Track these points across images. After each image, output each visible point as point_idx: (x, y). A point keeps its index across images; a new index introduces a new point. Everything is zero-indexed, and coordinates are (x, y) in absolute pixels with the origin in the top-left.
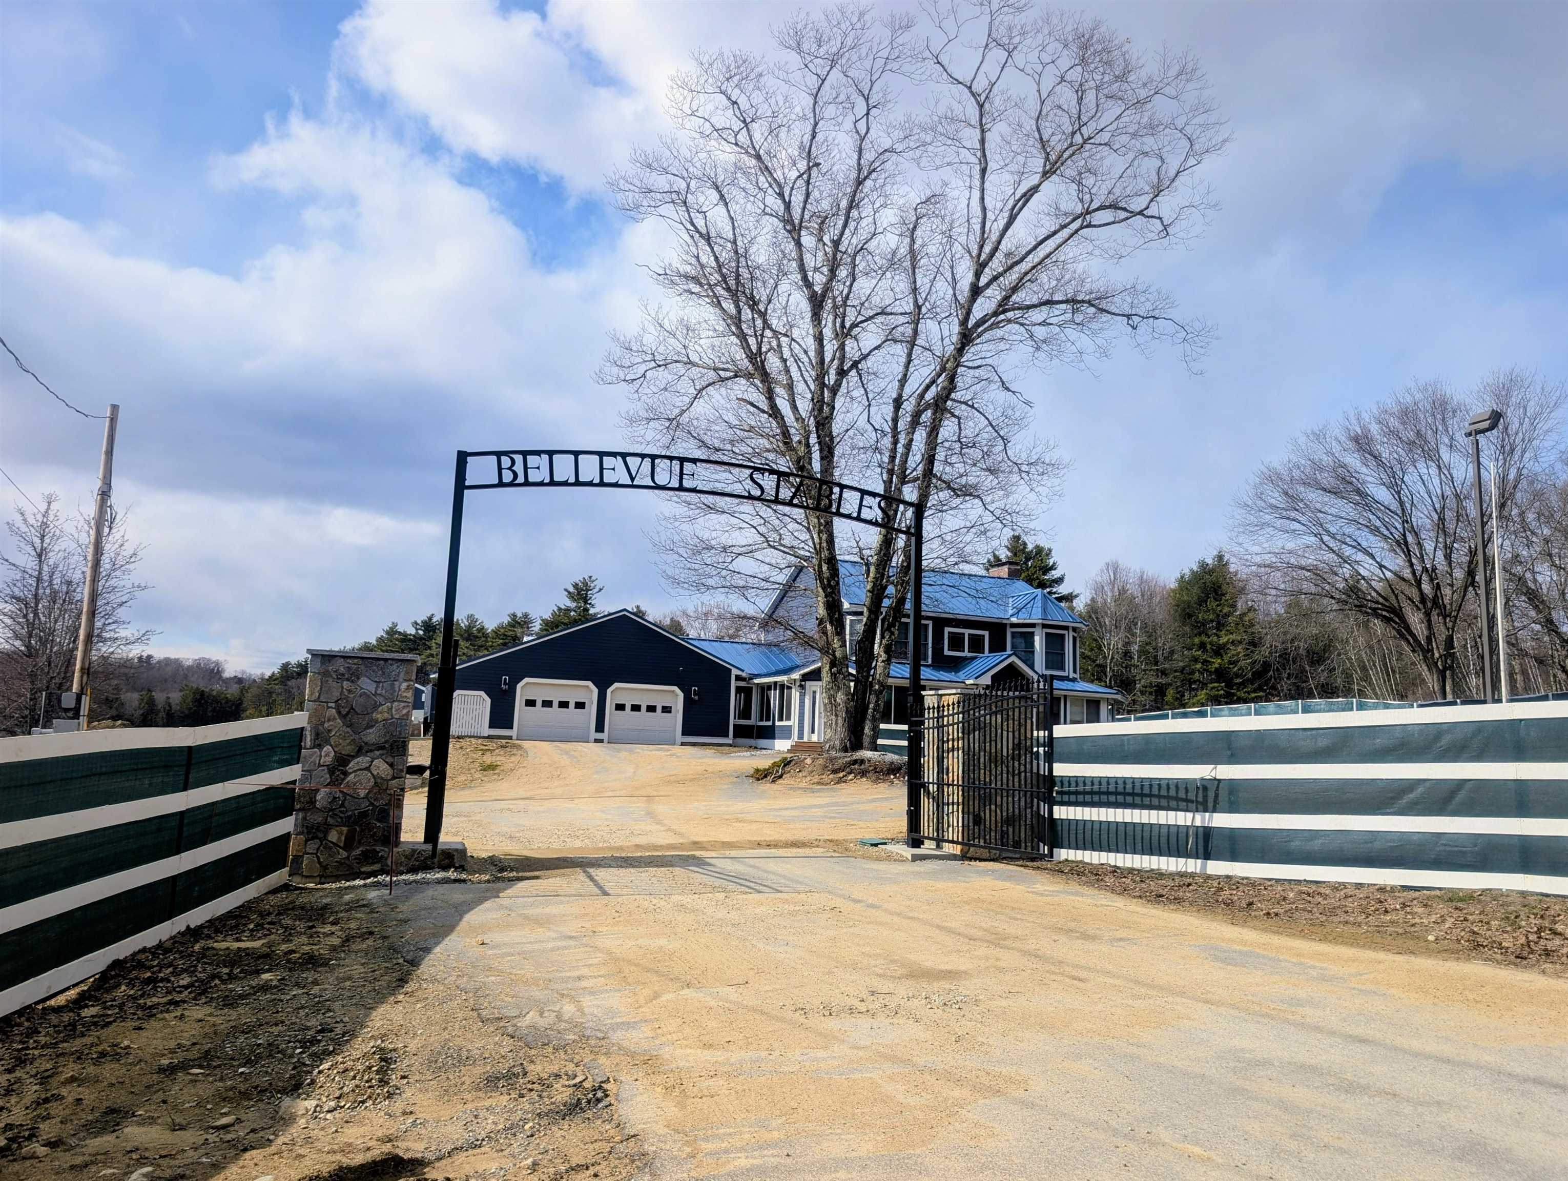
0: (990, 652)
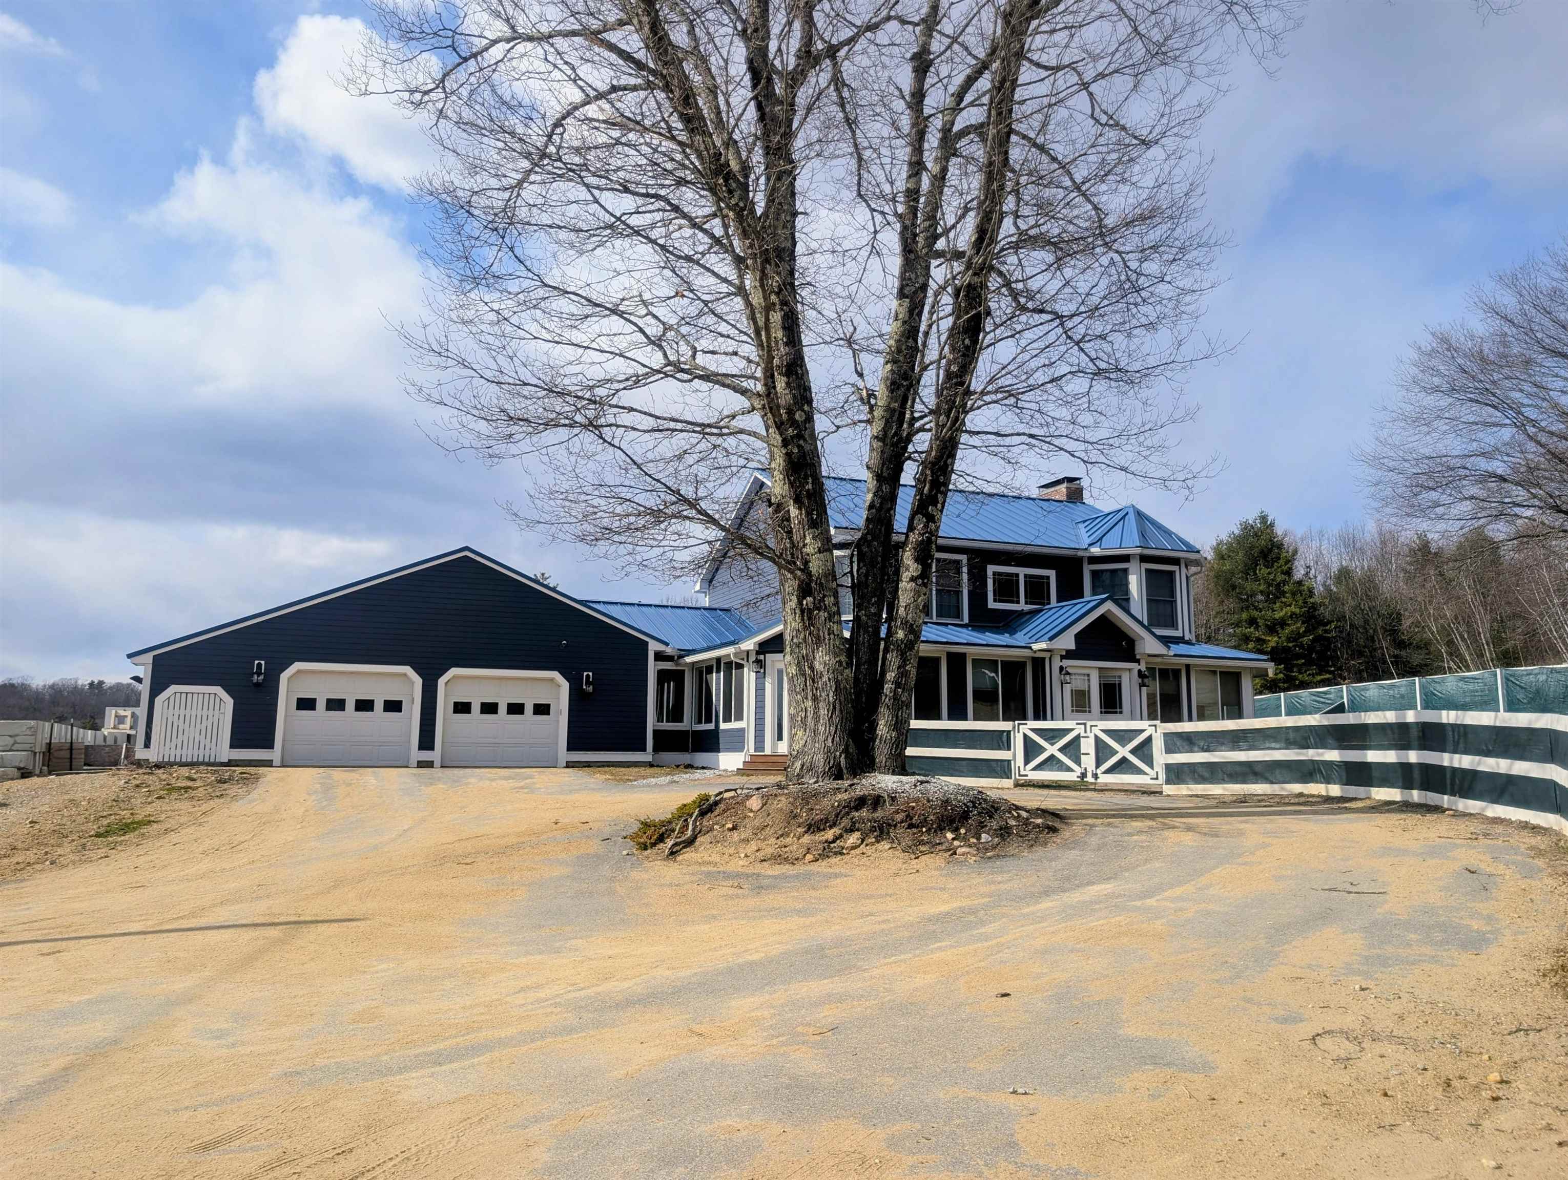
0: (1058, 602)
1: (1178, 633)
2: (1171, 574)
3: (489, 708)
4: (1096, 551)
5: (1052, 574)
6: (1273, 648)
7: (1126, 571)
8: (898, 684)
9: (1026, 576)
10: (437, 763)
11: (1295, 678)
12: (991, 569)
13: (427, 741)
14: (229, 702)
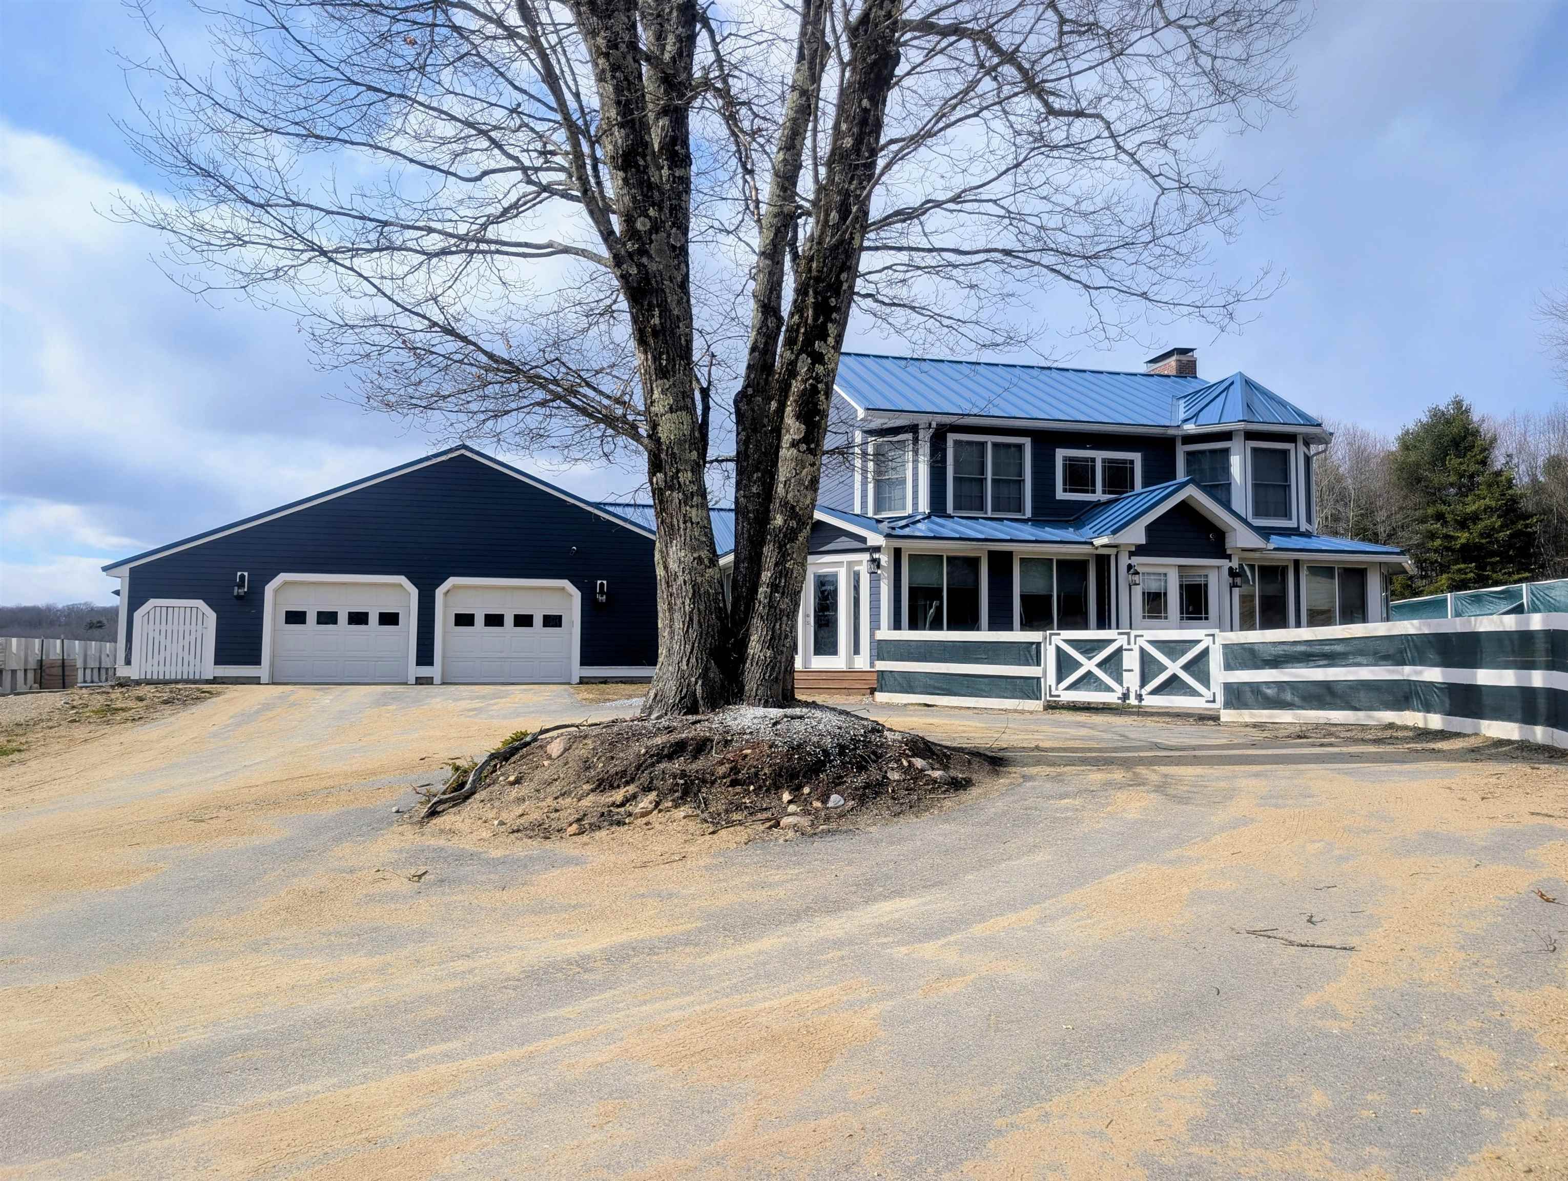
0: (1142, 489)
1: (1292, 524)
2: (1285, 453)
3: (494, 620)
4: (1190, 428)
5: (1136, 457)
6: (1463, 545)
7: (1226, 452)
8: (774, 587)
9: (1104, 461)
10: (437, 680)
11: (1488, 577)
12: (1061, 454)
13: (425, 656)
14: (211, 617)
